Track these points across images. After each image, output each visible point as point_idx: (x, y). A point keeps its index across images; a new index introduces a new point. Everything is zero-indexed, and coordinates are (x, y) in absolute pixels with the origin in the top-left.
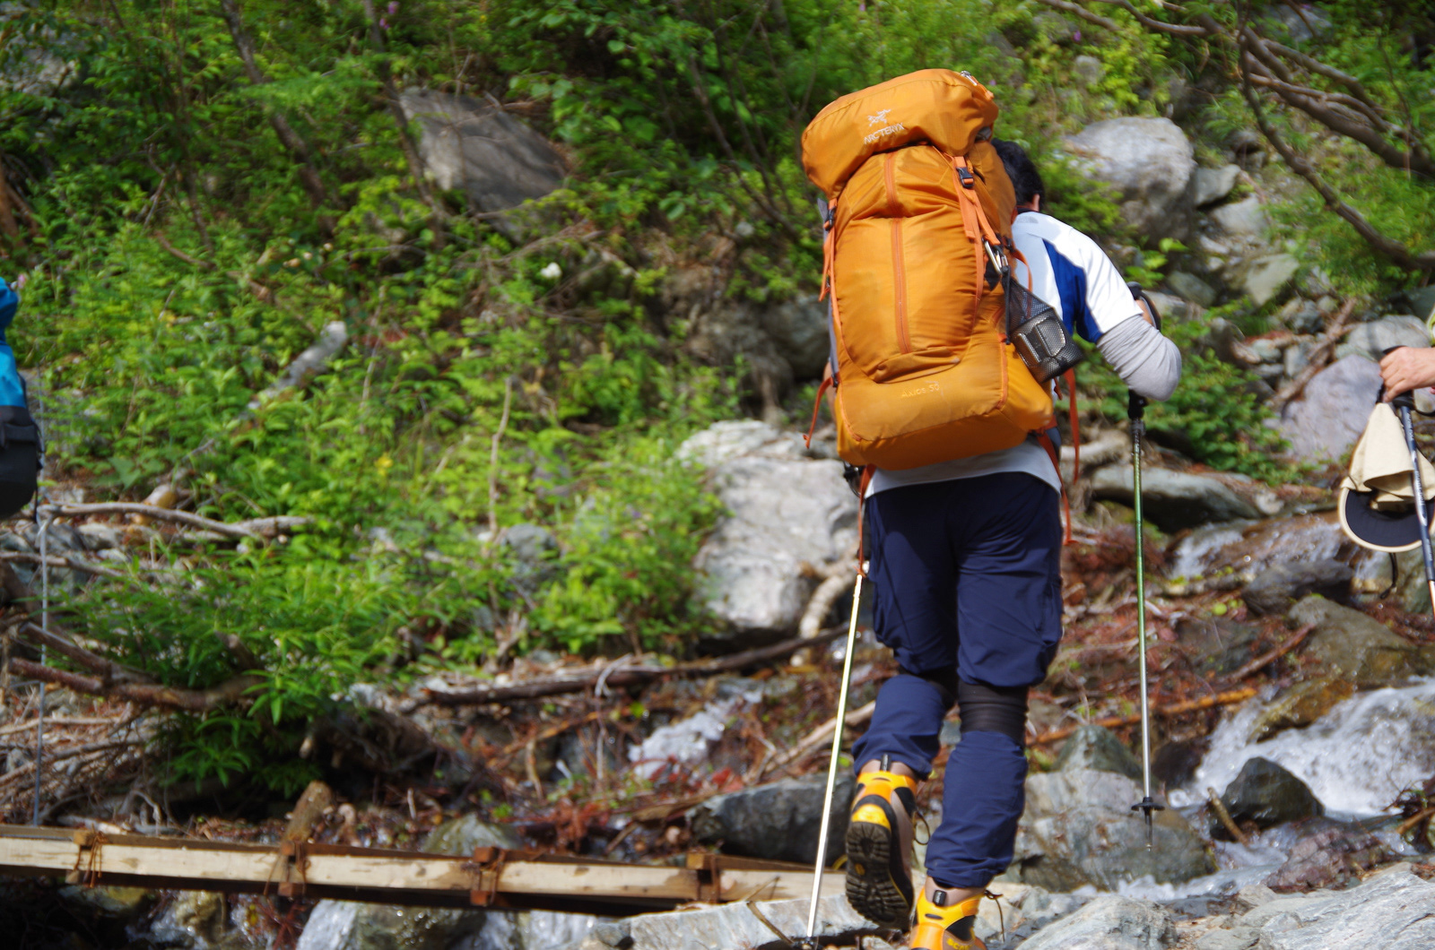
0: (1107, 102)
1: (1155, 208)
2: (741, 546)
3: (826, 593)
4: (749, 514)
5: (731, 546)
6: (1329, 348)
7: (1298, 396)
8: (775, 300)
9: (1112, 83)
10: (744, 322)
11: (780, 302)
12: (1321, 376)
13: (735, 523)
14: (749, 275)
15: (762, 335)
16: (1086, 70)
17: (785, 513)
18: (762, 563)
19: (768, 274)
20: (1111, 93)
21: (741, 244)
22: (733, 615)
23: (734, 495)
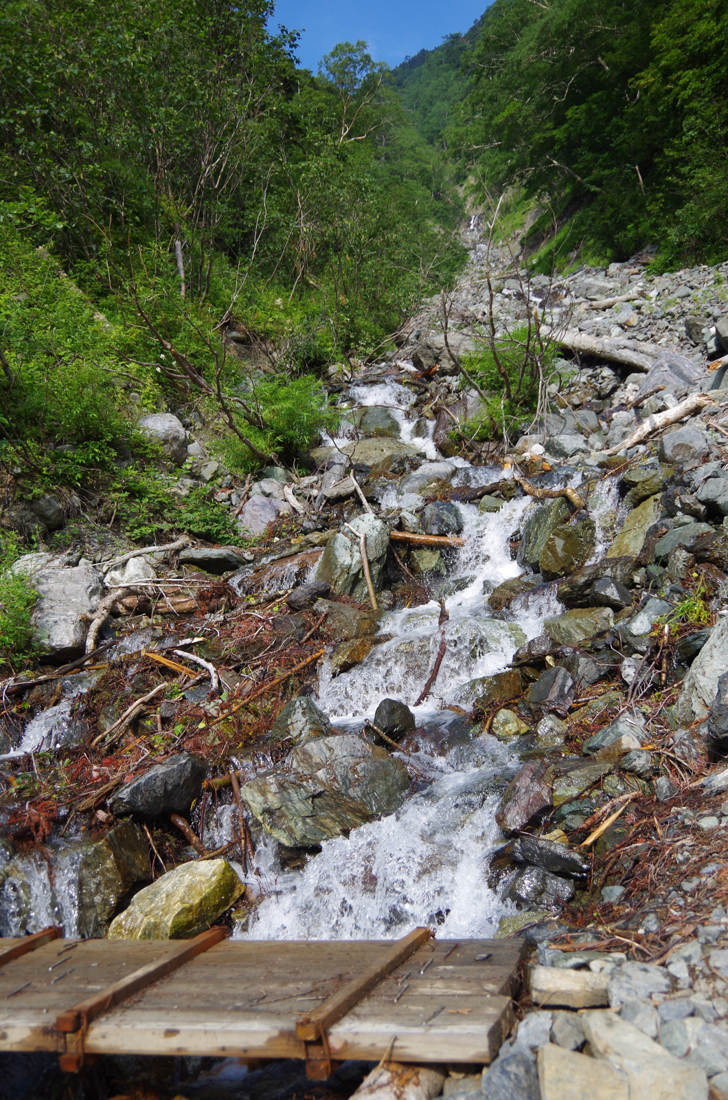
0: (145, 409)
1: (175, 447)
2: (51, 611)
3: (94, 627)
4: (50, 595)
5: (46, 612)
6: (247, 493)
7: (241, 512)
8: (36, 498)
9: (145, 402)
10: (24, 509)
11: (39, 499)
12: (247, 503)
13: (45, 600)
14: (23, 489)
15: (33, 514)
16: (135, 398)
17: (67, 593)
18: (62, 617)
19: (32, 488)
20: (145, 406)
21: (17, 477)
22: (54, 644)
23: (41, 588)
